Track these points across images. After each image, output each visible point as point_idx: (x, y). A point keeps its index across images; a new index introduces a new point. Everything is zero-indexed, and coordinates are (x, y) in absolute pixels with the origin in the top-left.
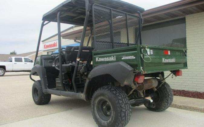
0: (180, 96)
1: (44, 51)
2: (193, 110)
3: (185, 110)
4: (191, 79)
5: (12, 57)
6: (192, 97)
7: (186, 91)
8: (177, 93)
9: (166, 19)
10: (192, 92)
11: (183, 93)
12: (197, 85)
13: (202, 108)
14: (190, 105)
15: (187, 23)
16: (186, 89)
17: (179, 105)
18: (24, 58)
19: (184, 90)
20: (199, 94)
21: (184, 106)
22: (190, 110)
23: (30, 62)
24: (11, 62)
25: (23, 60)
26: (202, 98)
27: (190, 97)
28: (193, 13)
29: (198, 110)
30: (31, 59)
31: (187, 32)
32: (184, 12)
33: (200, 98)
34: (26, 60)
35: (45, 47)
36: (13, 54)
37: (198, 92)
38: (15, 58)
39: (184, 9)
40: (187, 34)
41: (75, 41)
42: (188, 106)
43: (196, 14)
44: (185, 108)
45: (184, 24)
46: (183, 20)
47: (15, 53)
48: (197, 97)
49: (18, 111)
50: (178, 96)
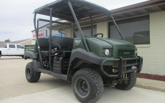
0: (144, 78)
1: (33, 39)
2: (155, 90)
3: (149, 90)
4: (153, 64)
5: (7, 44)
6: (154, 80)
7: (149, 75)
8: (142, 76)
9: (134, 16)
10: (153, 75)
11: (147, 76)
12: (158, 70)
13: (163, 88)
14: (153, 86)
15: (150, 19)
16: (149, 73)
17: (144, 86)
18: (17, 45)
19: (148, 73)
20: (159, 77)
21: (148, 87)
22: (154, 90)
23: (21, 48)
24: (6, 48)
25: (16, 47)
26: (162, 80)
27: (153, 79)
28: (156, 12)
29: (160, 90)
30: (22, 46)
31: (150, 27)
32: (148, 11)
33: (161, 80)
34: (18, 47)
35: (34, 36)
36: (8, 41)
37: (158, 75)
38: (9, 45)
39: (148, 8)
40: (150, 29)
41: (59, 32)
42: (151, 87)
43: (158, 12)
44: (149, 88)
45: (148, 20)
46: (147, 17)
47: (9, 40)
48: (158, 79)
49: (12, 88)
50: (142, 78)
